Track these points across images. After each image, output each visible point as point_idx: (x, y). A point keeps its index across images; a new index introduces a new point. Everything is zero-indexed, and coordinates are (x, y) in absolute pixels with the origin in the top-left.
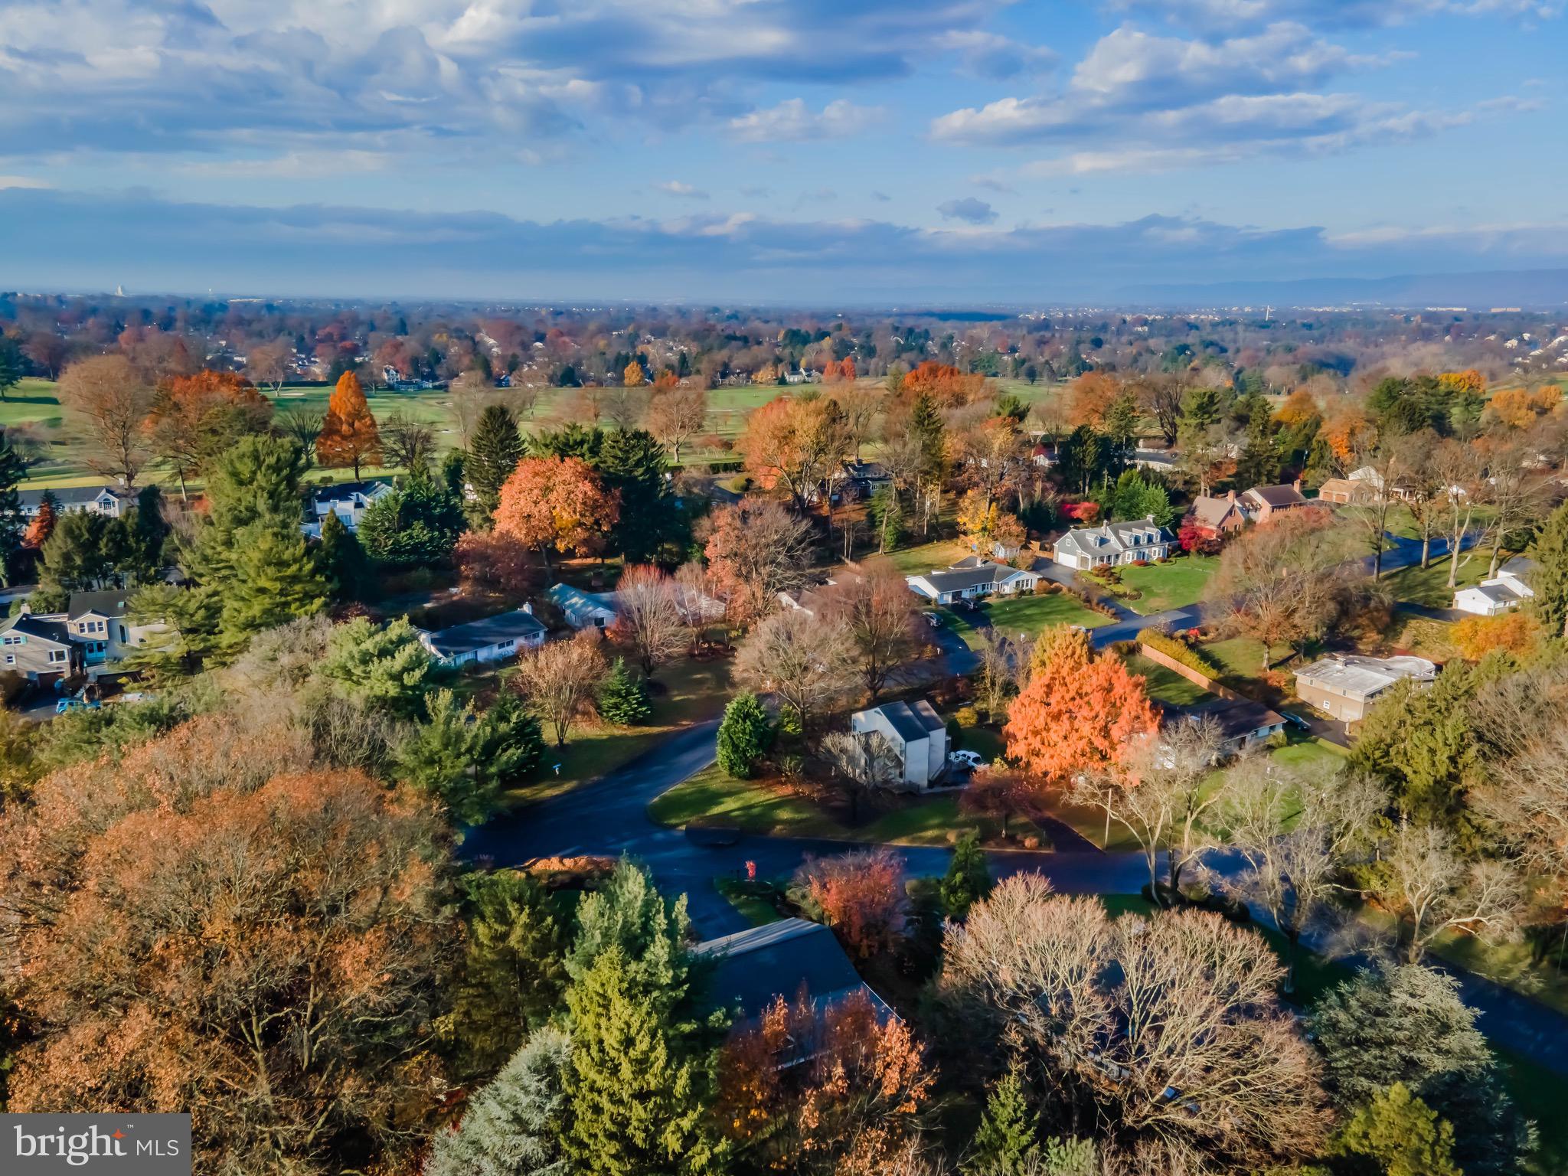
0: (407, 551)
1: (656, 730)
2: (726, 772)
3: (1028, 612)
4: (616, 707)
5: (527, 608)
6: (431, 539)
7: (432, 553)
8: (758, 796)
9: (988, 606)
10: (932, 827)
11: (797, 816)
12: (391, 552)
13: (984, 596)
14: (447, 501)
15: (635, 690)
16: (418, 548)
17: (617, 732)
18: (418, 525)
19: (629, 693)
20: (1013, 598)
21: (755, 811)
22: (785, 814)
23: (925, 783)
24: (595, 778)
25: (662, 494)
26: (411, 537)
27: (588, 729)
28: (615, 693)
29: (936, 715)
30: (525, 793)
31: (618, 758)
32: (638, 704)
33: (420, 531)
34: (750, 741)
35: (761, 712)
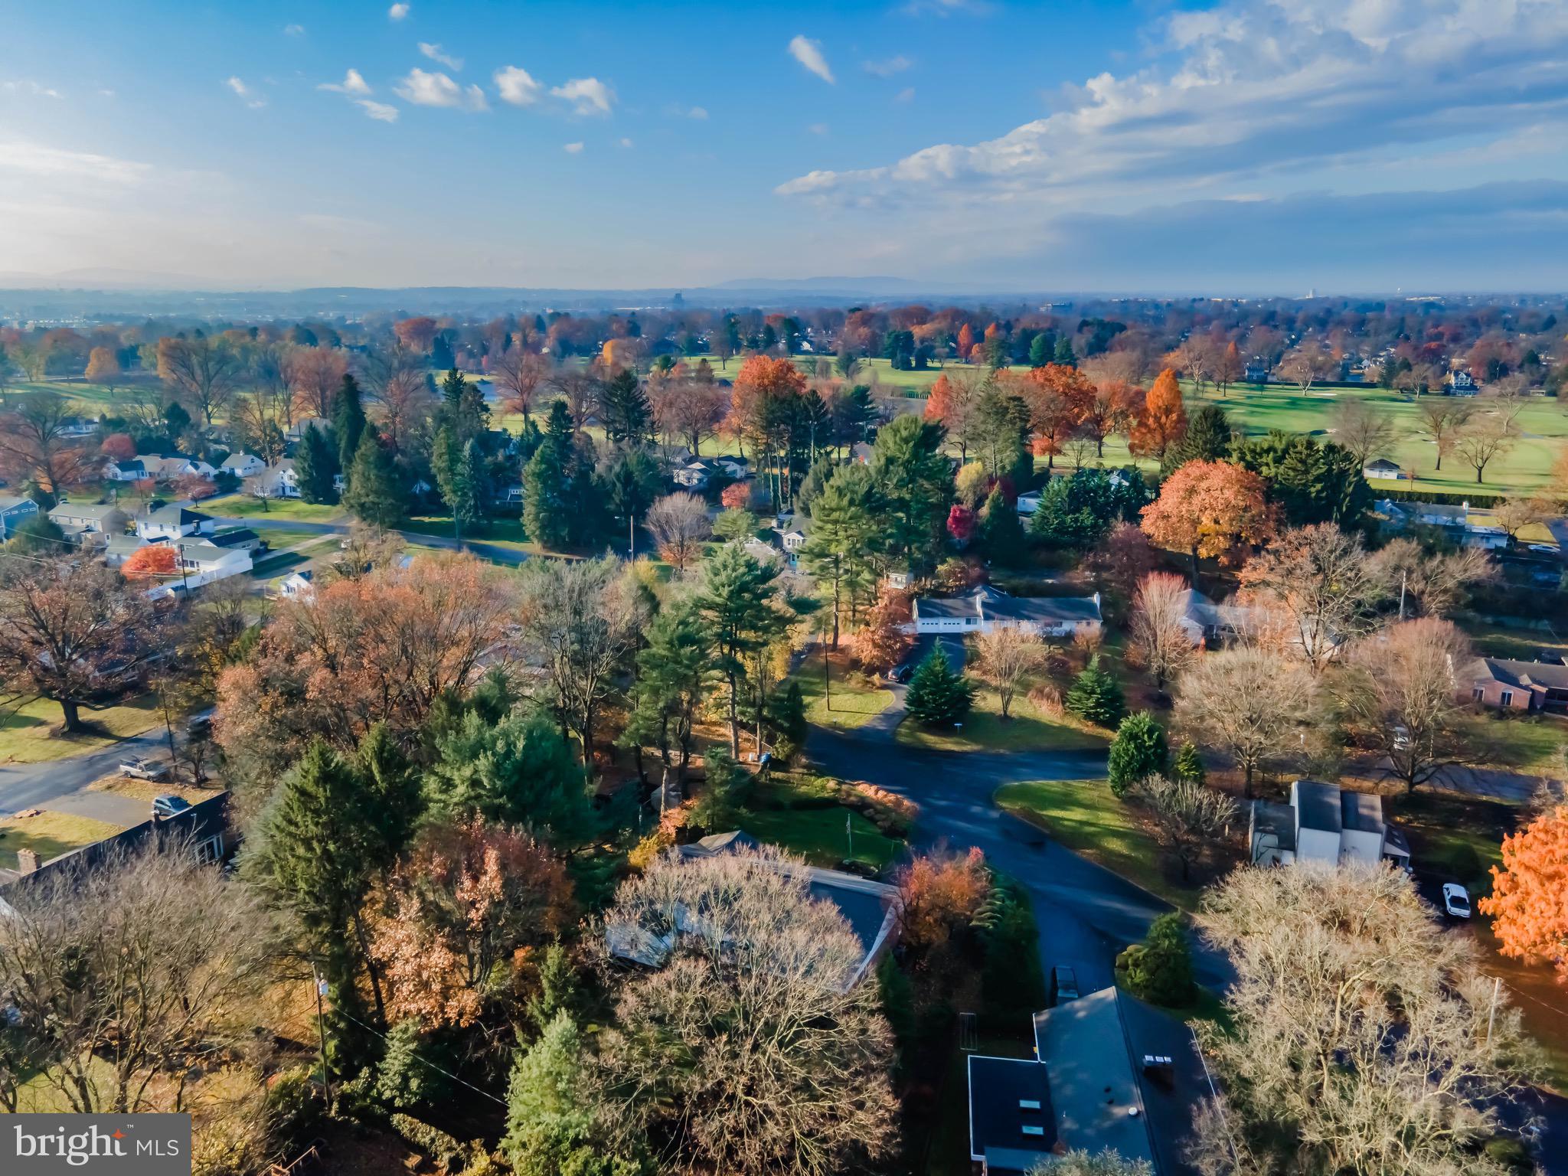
0: (1068, 533)
4: (1080, 700)
5: (1097, 597)
6: (1094, 526)
7: (1092, 538)
11: (1125, 852)
12: (1055, 530)
15: (1098, 690)
16: (1079, 531)
17: (1074, 724)
18: (1086, 510)
22: (1115, 845)
24: (1002, 751)
26: (1076, 520)
27: (1043, 710)
28: (1082, 689)
29: (1379, 815)
30: (932, 740)
31: (1045, 743)
32: (1098, 705)
33: (1086, 517)
34: (1129, 763)
35: (1150, 738)
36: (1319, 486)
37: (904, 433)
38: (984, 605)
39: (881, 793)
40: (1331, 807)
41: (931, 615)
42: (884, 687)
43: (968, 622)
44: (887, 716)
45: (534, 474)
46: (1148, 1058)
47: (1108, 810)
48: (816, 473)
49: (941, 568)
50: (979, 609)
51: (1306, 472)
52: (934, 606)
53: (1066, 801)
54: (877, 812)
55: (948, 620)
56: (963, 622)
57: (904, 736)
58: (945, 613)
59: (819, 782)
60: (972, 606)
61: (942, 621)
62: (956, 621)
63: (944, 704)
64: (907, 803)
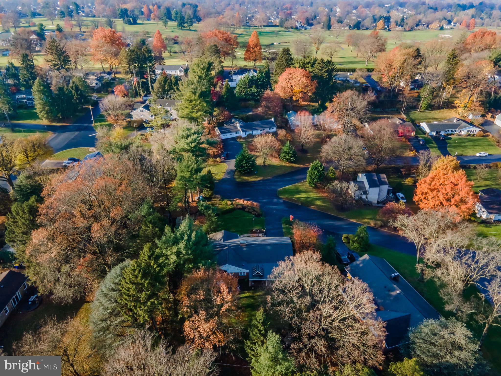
0: (249, 95)
1: (297, 165)
2: (308, 185)
3: (467, 144)
4: (285, 156)
5: (273, 119)
6: (257, 92)
7: (257, 96)
8: (313, 195)
9: (451, 138)
10: (368, 219)
11: (323, 204)
12: (245, 95)
13: (451, 134)
14: (263, 80)
15: (291, 152)
16: (252, 94)
17: (284, 164)
18: (254, 86)
19: (289, 153)
20: (464, 137)
21: (309, 199)
22: (319, 203)
23: (376, 202)
24: (269, 178)
25: (332, 84)
26: (251, 90)
27: (275, 162)
28: (285, 152)
29: (386, 180)
30: (246, 178)
31: (280, 172)
32: (291, 157)
33: (254, 89)
34: (315, 176)
35: (321, 168)
36: (326, 74)
37: (202, 66)
38: (241, 127)
39: (245, 202)
40: (375, 180)
41: (225, 133)
42: (222, 162)
43: (236, 133)
44: (229, 172)
45: (38, 91)
46: (393, 275)
47: (310, 192)
48: (159, 81)
49: (215, 113)
50: (240, 129)
51: (322, 70)
52: (224, 129)
53: (299, 192)
54: (249, 209)
55: (230, 134)
56: (235, 134)
57: (238, 178)
58: (229, 131)
59: (224, 202)
60: (236, 127)
61: (228, 134)
62: (232, 133)
63: (250, 166)
64: (254, 203)
